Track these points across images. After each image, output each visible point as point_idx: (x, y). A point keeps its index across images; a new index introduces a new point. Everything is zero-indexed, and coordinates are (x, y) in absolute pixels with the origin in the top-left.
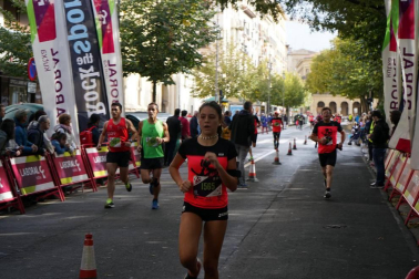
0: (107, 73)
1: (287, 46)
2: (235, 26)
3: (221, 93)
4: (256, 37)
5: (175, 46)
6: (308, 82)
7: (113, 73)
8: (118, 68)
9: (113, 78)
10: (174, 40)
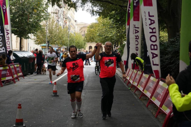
0: (6, 34)
1: (76, 21)
2: (53, 11)
3: (48, 42)
4: (62, 17)
5: (30, 21)
6: (86, 37)
7: (8, 34)
8: (10, 32)
9: (7, 36)
10: (30, 19)
